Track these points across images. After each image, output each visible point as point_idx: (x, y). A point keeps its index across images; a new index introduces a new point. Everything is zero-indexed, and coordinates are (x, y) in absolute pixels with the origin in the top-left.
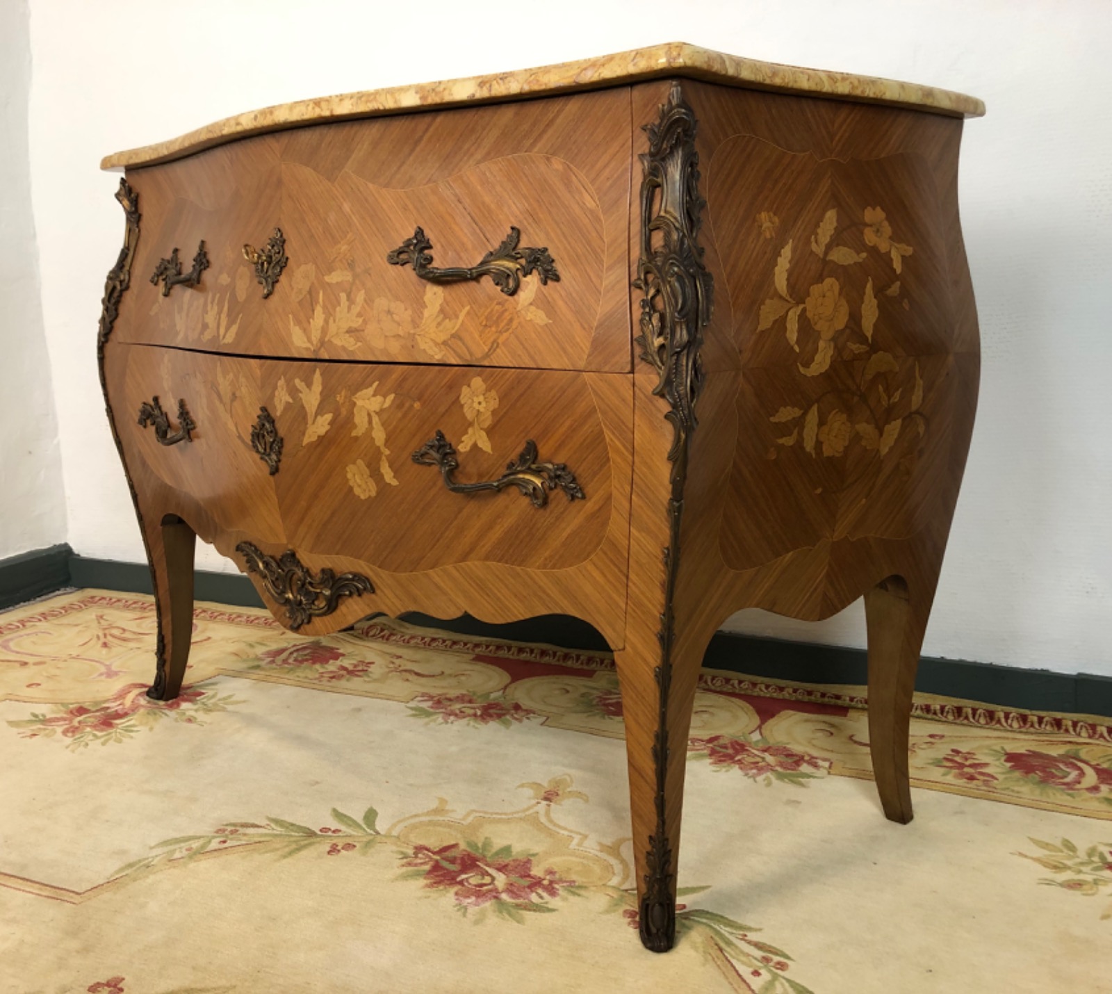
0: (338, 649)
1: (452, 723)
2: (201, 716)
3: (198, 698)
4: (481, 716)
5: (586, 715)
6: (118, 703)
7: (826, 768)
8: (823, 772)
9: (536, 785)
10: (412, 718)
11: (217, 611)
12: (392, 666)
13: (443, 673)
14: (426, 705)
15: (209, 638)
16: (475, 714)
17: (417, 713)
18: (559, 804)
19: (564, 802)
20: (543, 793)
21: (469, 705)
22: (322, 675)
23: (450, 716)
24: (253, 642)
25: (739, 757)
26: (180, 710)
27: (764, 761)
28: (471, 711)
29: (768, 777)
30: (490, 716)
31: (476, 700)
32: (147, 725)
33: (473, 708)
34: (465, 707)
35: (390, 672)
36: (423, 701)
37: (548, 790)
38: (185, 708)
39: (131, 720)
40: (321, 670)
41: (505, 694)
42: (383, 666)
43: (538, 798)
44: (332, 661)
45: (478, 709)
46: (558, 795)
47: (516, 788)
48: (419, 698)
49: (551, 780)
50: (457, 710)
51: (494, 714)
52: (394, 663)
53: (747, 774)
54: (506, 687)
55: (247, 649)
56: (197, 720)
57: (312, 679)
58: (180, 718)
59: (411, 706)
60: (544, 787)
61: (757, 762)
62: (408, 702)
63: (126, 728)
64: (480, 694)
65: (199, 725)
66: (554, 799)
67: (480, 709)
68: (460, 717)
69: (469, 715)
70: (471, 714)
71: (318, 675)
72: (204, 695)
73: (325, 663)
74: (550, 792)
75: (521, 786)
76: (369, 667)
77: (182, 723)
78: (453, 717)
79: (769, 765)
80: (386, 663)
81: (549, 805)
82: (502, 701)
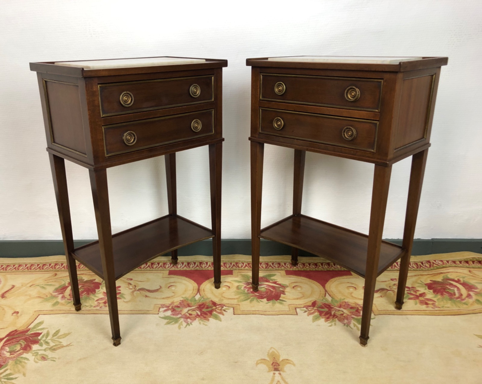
0: (95, 280)
1: (191, 324)
2: (49, 354)
3: (39, 338)
4: (201, 315)
5: (249, 301)
9: (263, 361)
10: (169, 326)
12: (131, 287)
14: (169, 313)
15: (13, 287)
16: (198, 315)
17: (169, 321)
18: (284, 371)
19: (285, 369)
20: (271, 366)
21: (190, 308)
22: (99, 303)
23: (187, 319)
24: (43, 284)
25: (333, 313)
26: (34, 352)
27: (344, 313)
28: (194, 313)
29: (354, 324)
30: (206, 314)
31: (191, 304)
32: (19, 372)
33: (193, 310)
34: (189, 310)
35: (133, 292)
36: (165, 311)
37: (272, 363)
38: (36, 349)
39: (7, 370)
40: (96, 299)
41: (202, 295)
42: (127, 289)
43: (272, 371)
44: (97, 290)
45: (196, 311)
46: (279, 365)
47: (256, 366)
48: (162, 310)
49: (268, 355)
50: (187, 314)
51: (207, 313)
52: (131, 284)
53: (345, 324)
54: (199, 290)
55: (43, 291)
56: (49, 358)
57: (95, 307)
58: (37, 359)
59: (162, 316)
60: (268, 361)
61: (342, 315)
62: (158, 314)
63: (6, 377)
64: (190, 299)
65: (52, 361)
66: (280, 369)
67: (197, 310)
68: (193, 319)
69: (195, 316)
70: (196, 315)
71: (96, 303)
72: (41, 336)
73: (94, 293)
74: (274, 364)
75: (257, 364)
76: (120, 290)
77: (40, 362)
78: (189, 320)
79: (348, 315)
80: (127, 286)
81: (280, 374)
82: (204, 301)
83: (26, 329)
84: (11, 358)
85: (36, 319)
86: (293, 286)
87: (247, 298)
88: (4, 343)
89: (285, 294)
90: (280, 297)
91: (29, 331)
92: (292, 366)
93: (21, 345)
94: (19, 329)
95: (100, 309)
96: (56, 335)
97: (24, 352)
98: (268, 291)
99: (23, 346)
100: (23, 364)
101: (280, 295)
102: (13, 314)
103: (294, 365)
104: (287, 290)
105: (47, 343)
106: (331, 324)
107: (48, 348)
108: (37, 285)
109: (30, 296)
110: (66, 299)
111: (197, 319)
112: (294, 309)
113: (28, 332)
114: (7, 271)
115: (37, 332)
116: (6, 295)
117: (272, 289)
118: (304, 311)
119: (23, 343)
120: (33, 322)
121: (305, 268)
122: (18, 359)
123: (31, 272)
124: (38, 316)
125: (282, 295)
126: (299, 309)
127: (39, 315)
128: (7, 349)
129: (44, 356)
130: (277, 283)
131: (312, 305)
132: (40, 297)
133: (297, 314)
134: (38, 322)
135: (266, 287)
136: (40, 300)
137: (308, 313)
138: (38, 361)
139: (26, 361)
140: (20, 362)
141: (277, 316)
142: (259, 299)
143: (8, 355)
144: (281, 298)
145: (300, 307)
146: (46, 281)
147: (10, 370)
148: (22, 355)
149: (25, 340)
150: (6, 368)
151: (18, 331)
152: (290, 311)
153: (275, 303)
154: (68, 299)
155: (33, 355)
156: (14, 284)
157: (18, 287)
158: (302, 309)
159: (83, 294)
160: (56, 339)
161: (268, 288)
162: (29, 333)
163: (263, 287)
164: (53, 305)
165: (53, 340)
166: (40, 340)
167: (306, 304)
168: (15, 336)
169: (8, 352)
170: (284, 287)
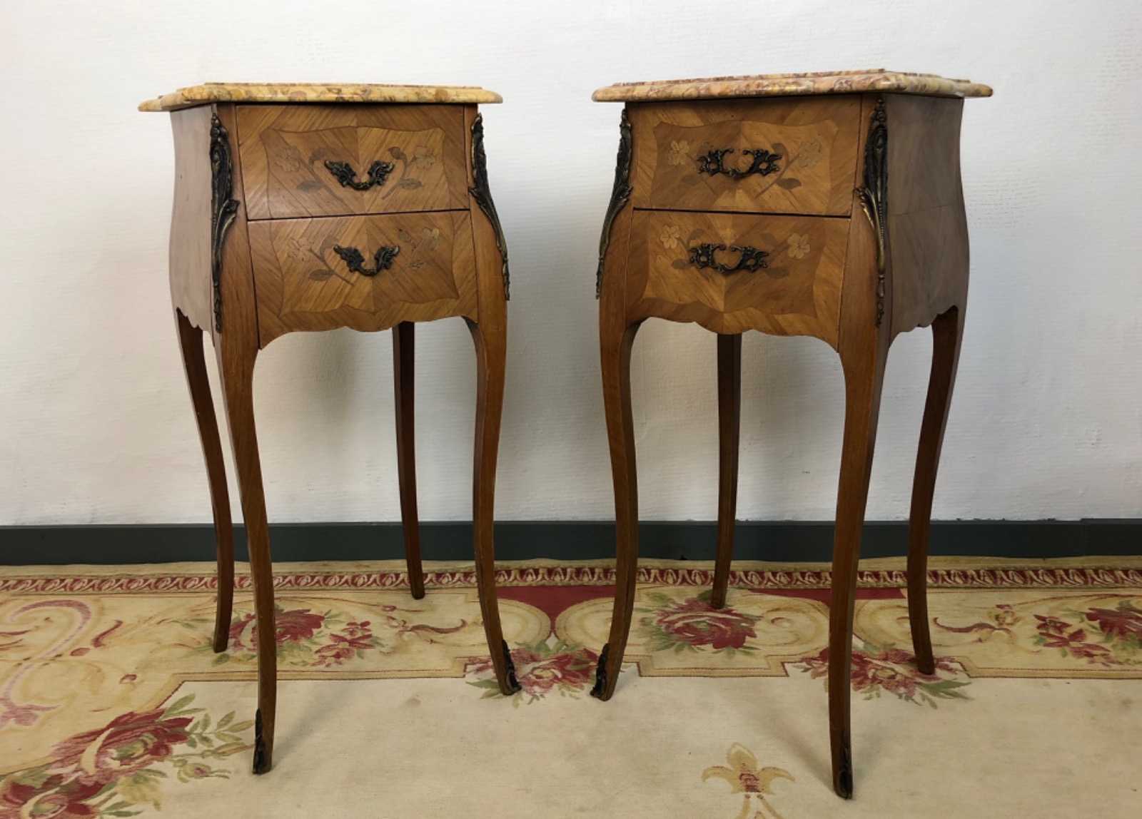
0: (309, 610)
2: (213, 763)
3: (188, 729)
4: (564, 677)
5: (672, 649)
6: (73, 767)
7: (961, 671)
8: (962, 677)
9: (718, 770)
10: (490, 700)
11: (97, 577)
12: (394, 623)
13: (464, 623)
14: (488, 675)
15: (119, 623)
16: (556, 677)
17: (488, 692)
18: (769, 792)
19: (772, 787)
20: (739, 781)
21: (537, 665)
22: (323, 656)
23: (532, 686)
24: (186, 620)
25: (870, 675)
26: (176, 759)
27: (897, 673)
28: (547, 674)
29: (922, 695)
30: (577, 677)
31: (539, 655)
32: (144, 798)
33: (545, 668)
34: (534, 669)
35: (401, 633)
36: (479, 670)
37: (739, 773)
38: (180, 753)
39: (115, 794)
40: (315, 648)
41: (562, 638)
42: (385, 626)
43: (741, 790)
44: (315, 631)
45: (552, 670)
46: (757, 780)
47: (704, 781)
48: (470, 668)
49: (728, 758)
50: (530, 676)
51: (578, 673)
52: (393, 619)
53: (900, 696)
54: (553, 629)
55: (189, 633)
56: (213, 770)
57: (313, 665)
58: (186, 774)
59: (472, 681)
60: (731, 771)
61: (893, 677)
62: (464, 676)
63: (114, 811)
64: (534, 644)
65: (221, 778)
66: (760, 788)
67: (554, 668)
68: (545, 685)
69: (551, 680)
70: (551, 678)
71: (316, 657)
72: (191, 725)
73: (309, 636)
74: (743, 777)
75: (705, 776)
76: (369, 630)
77: (192, 779)
78: (536, 688)
79: (906, 678)
80: (385, 621)
81: (761, 797)
82: (568, 652)
83: (155, 712)
84: (124, 772)
85: (176, 690)
86: (773, 618)
87: (667, 644)
88: (104, 741)
89: (753, 636)
90: (744, 641)
91: (163, 715)
92: (788, 781)
93: (146, 744)
94: (139, 712)
95: (327, 669)
96: (226, 724)
97: (153, 759)
98: (714, 629)
99: (150, 746)
100: (152, 783)
101: (745, 638)
102: (123, 679)
103: (792, 779)
104: (759, 626)
105: (206, 740)
106: (868, 695)
107: (209, 751)
108: (174, 621)
109: (159, 643)
110: (245, 649)
111: (555, 686)
112: (780, 665)
113: (161, 717)
114: (103, 592)
115: (182, 716)
116: (105, 641)
117: (723, 626)
118: (803, 670)
119: (151, 739)
120: (170, 696)
121: (795, 584)
122: (142, 773)
123: (156, 593)
124: (180, 685)
125: (748, 638)
126: (790, 664)
127: (183, 682)
128: (114, 752)
129: (202, 768)
130: (734, 612)
131: (819, 657)
132: (183, 645)
133: (787, 675)
134: (182, 697)
135: (708, 621)
136: (183, 651)
137: (813, 672)
138: (187, 778)
139: (159, 778)
140: (146, 780)
141: (741, 679)
142: (695, 645)
143: (115, 765)
144: (745, 644)
145: (792, 661)
146: (194, 613)
147: (123, 793)
148: (147, 764)
149: (155, 732)
150: (112, 791)
151: (136, 715)
152: (770, 668)
153: (734, 653)
154: (249, 650)
155: (175, 766)
156: (120, 619)
157: (129, 625)
158: (797, 664)
159: (284, 639)
160: (226, 733)
161: (714, 623)
162: (162, 719)
163: (703, 622)
164: (215, 661)
165: (219, 736)
166: (189, 733)
167: (806, 655)
168: (130, 726)
169: (114, 759)
170: (751, 620)
